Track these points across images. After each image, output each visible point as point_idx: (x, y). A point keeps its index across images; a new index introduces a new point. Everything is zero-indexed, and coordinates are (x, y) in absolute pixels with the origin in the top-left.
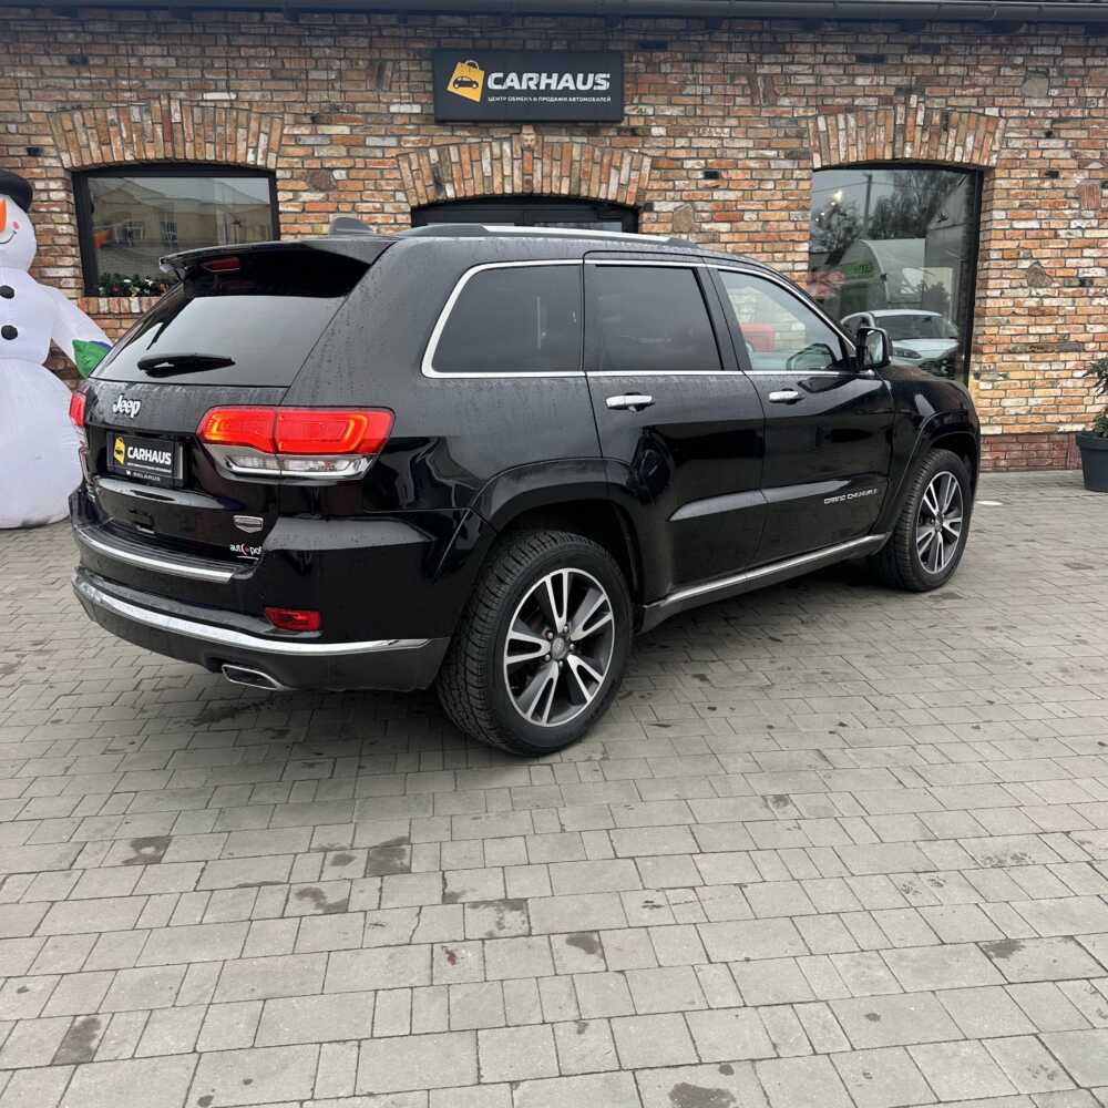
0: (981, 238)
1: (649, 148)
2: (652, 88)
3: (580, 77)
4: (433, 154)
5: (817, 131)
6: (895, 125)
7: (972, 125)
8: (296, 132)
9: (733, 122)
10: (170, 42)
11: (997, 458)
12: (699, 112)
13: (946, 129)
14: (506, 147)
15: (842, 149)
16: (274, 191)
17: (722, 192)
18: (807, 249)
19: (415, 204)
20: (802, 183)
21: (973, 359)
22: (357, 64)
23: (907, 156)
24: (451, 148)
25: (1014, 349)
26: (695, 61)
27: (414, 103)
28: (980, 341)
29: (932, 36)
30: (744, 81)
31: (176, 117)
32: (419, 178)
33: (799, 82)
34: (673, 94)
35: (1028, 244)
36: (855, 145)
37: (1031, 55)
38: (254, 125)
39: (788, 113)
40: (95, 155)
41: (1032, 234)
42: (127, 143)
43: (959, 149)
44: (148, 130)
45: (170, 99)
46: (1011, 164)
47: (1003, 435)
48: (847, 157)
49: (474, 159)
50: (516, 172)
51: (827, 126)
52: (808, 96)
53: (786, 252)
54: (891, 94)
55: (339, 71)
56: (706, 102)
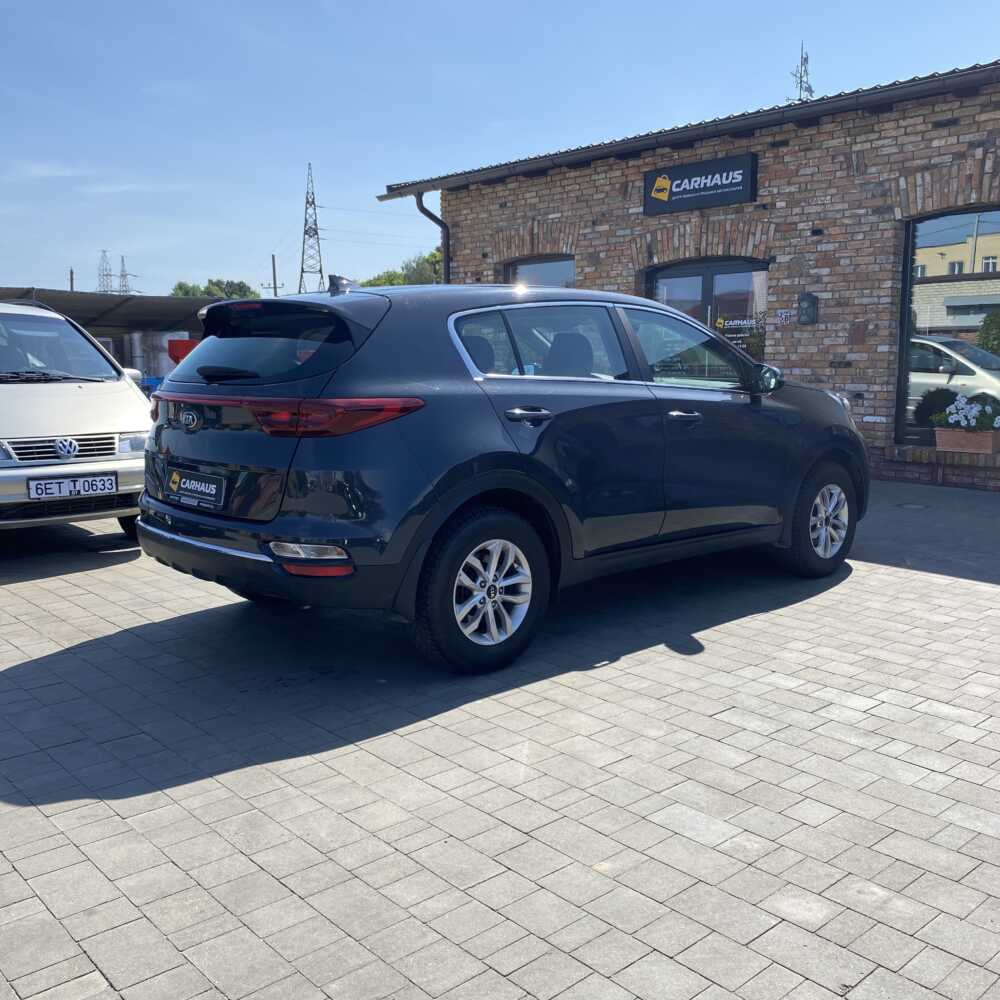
1: (774, 218)
2: (778, 174)
3: (725, 175)
4: (648, 236)
5: (898, 192)
6: (966, 176)
8: (586, 231)
9: (834, 191)
12: (809, 187)
14: (687, 227)
15: (919, 201)
17: (824, 245)
18: (889, 286)
19: (637, 268)
20: (886, 232)
22: (616, 187)
23: (972, 201)
24: (658, 232)
26: (806, 150)
30: (842, 158)
31: (536, 231)
32: (640, 253)
34: (790, 176)
36: (932, 197)
38: (567, 230)
39: (875, 178)
40: (506, 256)
42: (518, 247)
44: (525, 239)
45: (534, 219)
48: (922, 208)
49: (670, 235)
50: (692, 243)
51: (907, 184)
52: (891, 164)
53: (872, 288)
54: (962, 150)
55: (607, 193)
56: (815, 179)
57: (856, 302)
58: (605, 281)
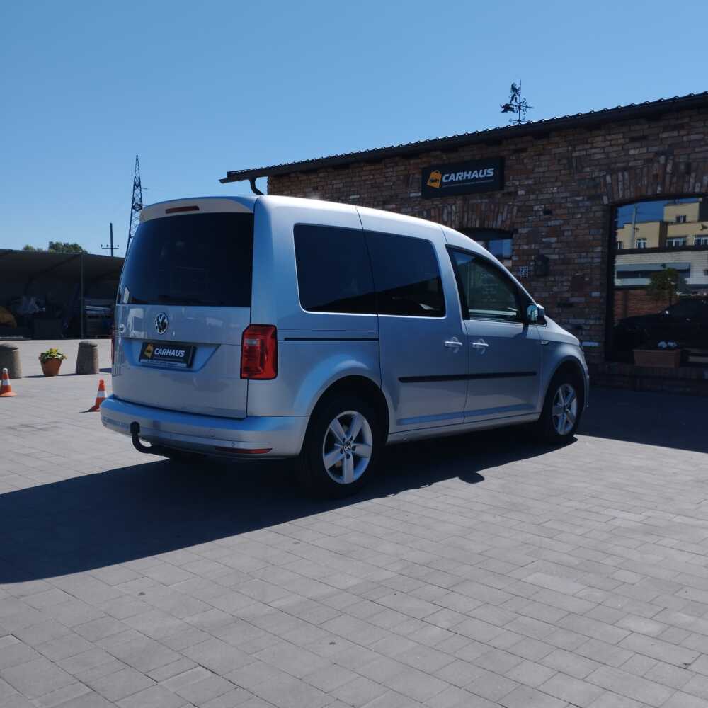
2: (519, 171)
3: (481, 171)
4: (424, 213)
5: (605, 184)
9: (559, 184)
12: (541, 180)
13: (688, 172)
15: (621, 192)
17: (552, 222)
18: (600, 250)
20: (597, 213)
23: (658, 192)
26: (540, 155)
27: (419, 191)
29: (677, 119)
30: (565, 161)
34: (529, 174)
36: (629, 188)
39: (589, 175)
43: (698, 185)
45: (339, 199)
48: (624, 196)
50: (457, 218)
51: (612, 180)
52: (600, 166)
53: (587, 252)
54: (651, 156)
56: (547, 175)
57: (576, 261)
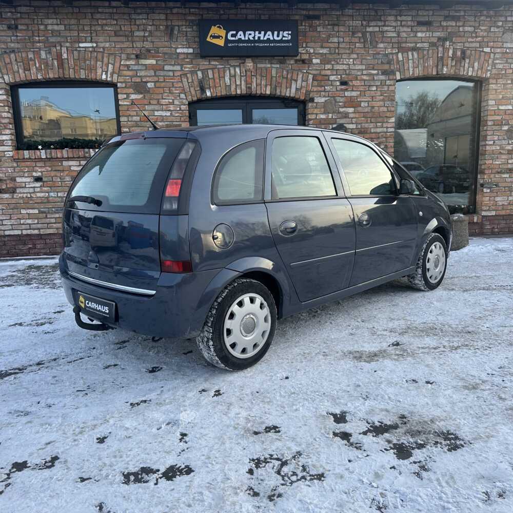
0: (482, 115)
1: (311, 70)
2: (313, 39)
3: (276, 33)
4: (200, 74)
5: (398, 61)
6: (438, 57)
7: (477, 57)
8: (128, 63)
9: (355, 56)
10: (61, 17)
11: (494, 228)
12: (337, 51)
13: (464, 59)
14: (238, 70)
15: (411, 69)
16: (116, 94)
17: (349, 92)
18: (394, 121)
19: (190, 98)
20: (390, 87)
21: (479, 176)
22: (159, 27)
23: (444, 73)
24: (209, 71)
25: (501, 171)
26: (334, 25)
27: (189, 47)
28: (483, 167)
29: (456, 11)
30: (360, 35)
31: (65, 56)
32: (192, 87)
33: (389, 35)
34: (324, 42)
35: (507, 117)
36: (417, 67)
37: (506, 21)
38: (105, 60)
39: (383, 51)
40: (22, 76)
41: (509, 112)
42: (39, 70)
43: (471, 69)
44: (50, 63)
45: (61, 46)
46: (497, 77)
47: (496, 215)
48: (413, 73)
49: (222, 75)
50: (243, 82)
51: (403, 58)
52: (393, 43)
53: (383, 122)
54: (436, 41)
55: (150, 32)
56: (341, 46)
57: (372, 131)
58: (156, 107)
